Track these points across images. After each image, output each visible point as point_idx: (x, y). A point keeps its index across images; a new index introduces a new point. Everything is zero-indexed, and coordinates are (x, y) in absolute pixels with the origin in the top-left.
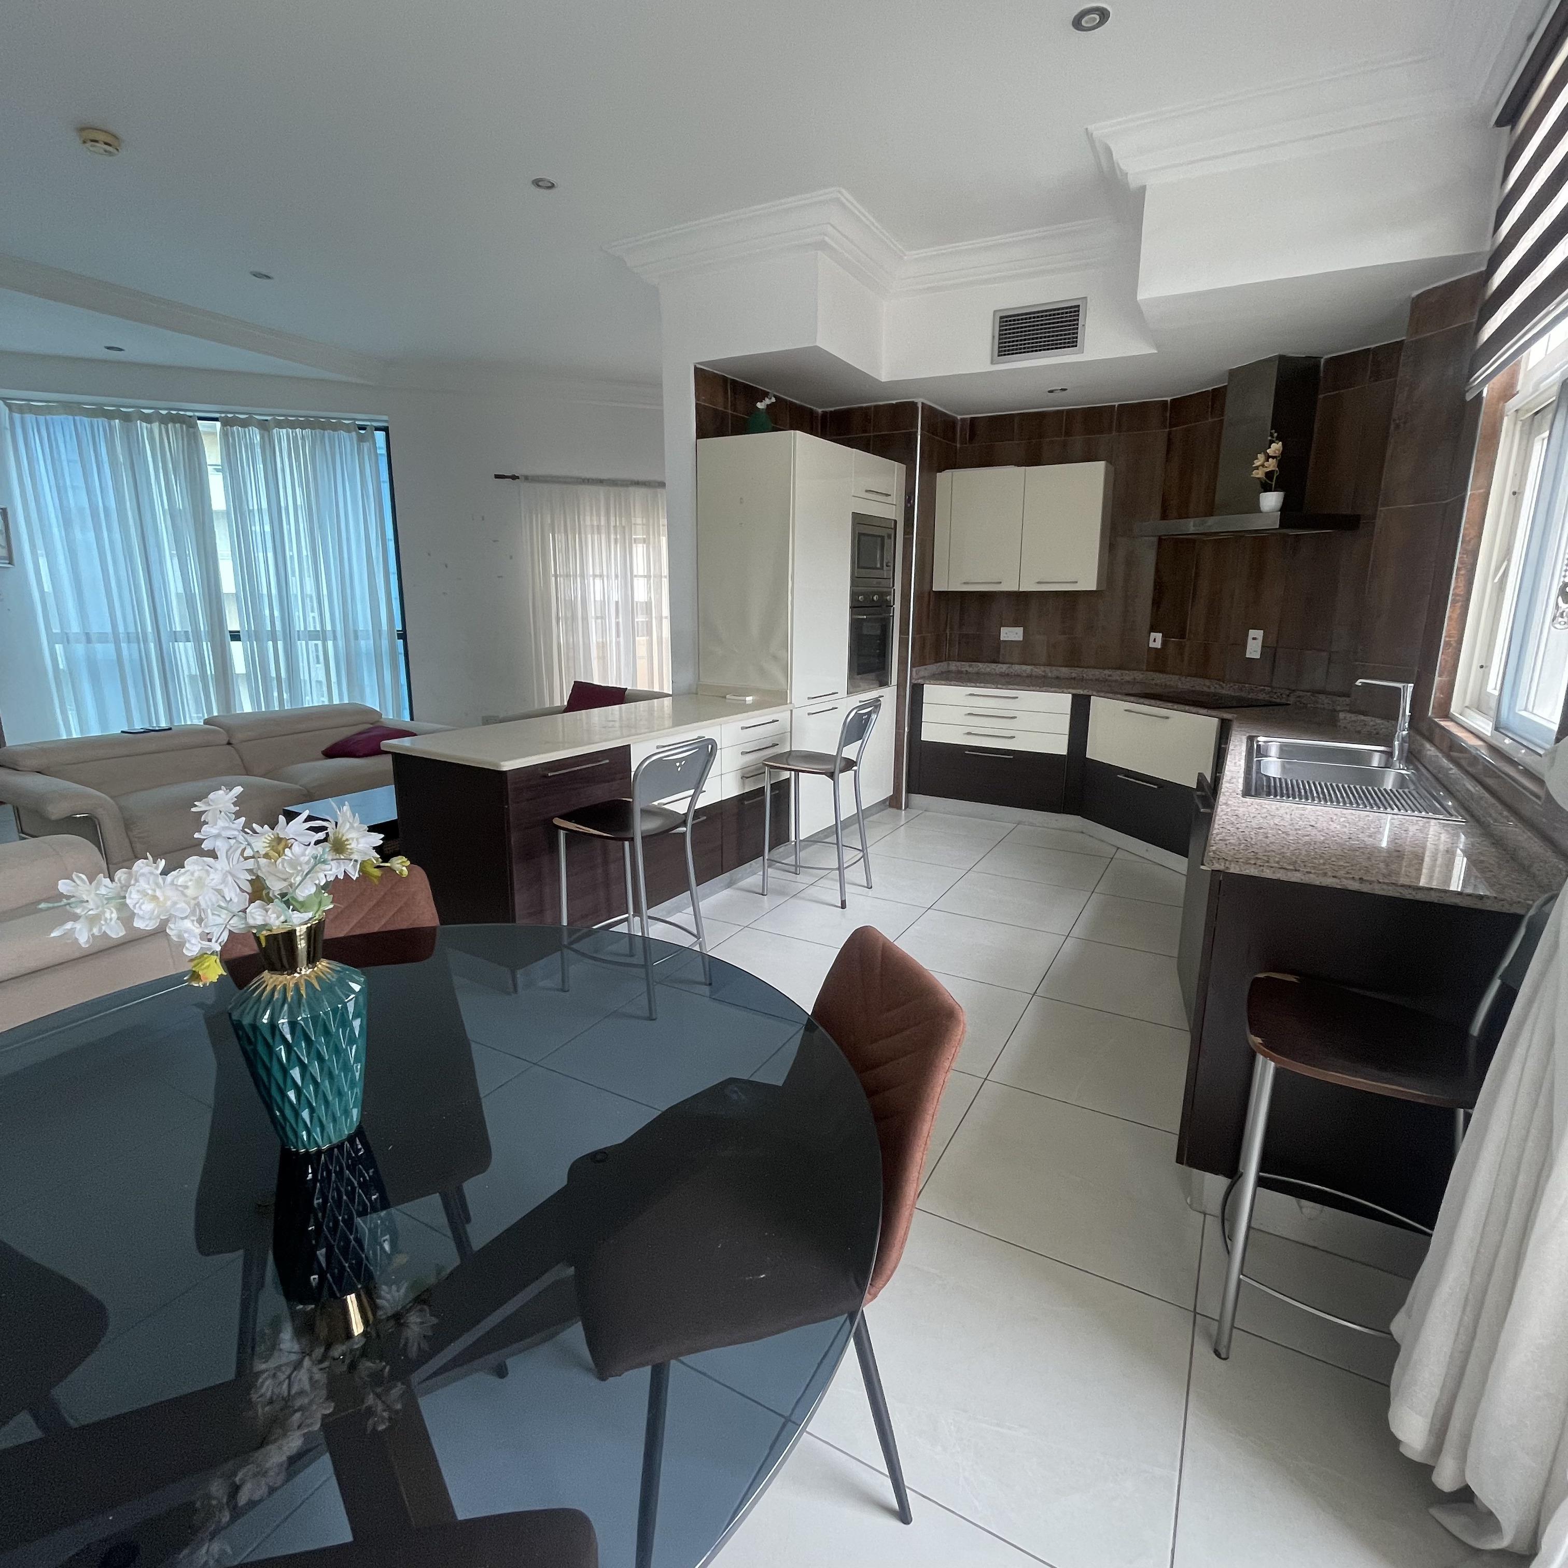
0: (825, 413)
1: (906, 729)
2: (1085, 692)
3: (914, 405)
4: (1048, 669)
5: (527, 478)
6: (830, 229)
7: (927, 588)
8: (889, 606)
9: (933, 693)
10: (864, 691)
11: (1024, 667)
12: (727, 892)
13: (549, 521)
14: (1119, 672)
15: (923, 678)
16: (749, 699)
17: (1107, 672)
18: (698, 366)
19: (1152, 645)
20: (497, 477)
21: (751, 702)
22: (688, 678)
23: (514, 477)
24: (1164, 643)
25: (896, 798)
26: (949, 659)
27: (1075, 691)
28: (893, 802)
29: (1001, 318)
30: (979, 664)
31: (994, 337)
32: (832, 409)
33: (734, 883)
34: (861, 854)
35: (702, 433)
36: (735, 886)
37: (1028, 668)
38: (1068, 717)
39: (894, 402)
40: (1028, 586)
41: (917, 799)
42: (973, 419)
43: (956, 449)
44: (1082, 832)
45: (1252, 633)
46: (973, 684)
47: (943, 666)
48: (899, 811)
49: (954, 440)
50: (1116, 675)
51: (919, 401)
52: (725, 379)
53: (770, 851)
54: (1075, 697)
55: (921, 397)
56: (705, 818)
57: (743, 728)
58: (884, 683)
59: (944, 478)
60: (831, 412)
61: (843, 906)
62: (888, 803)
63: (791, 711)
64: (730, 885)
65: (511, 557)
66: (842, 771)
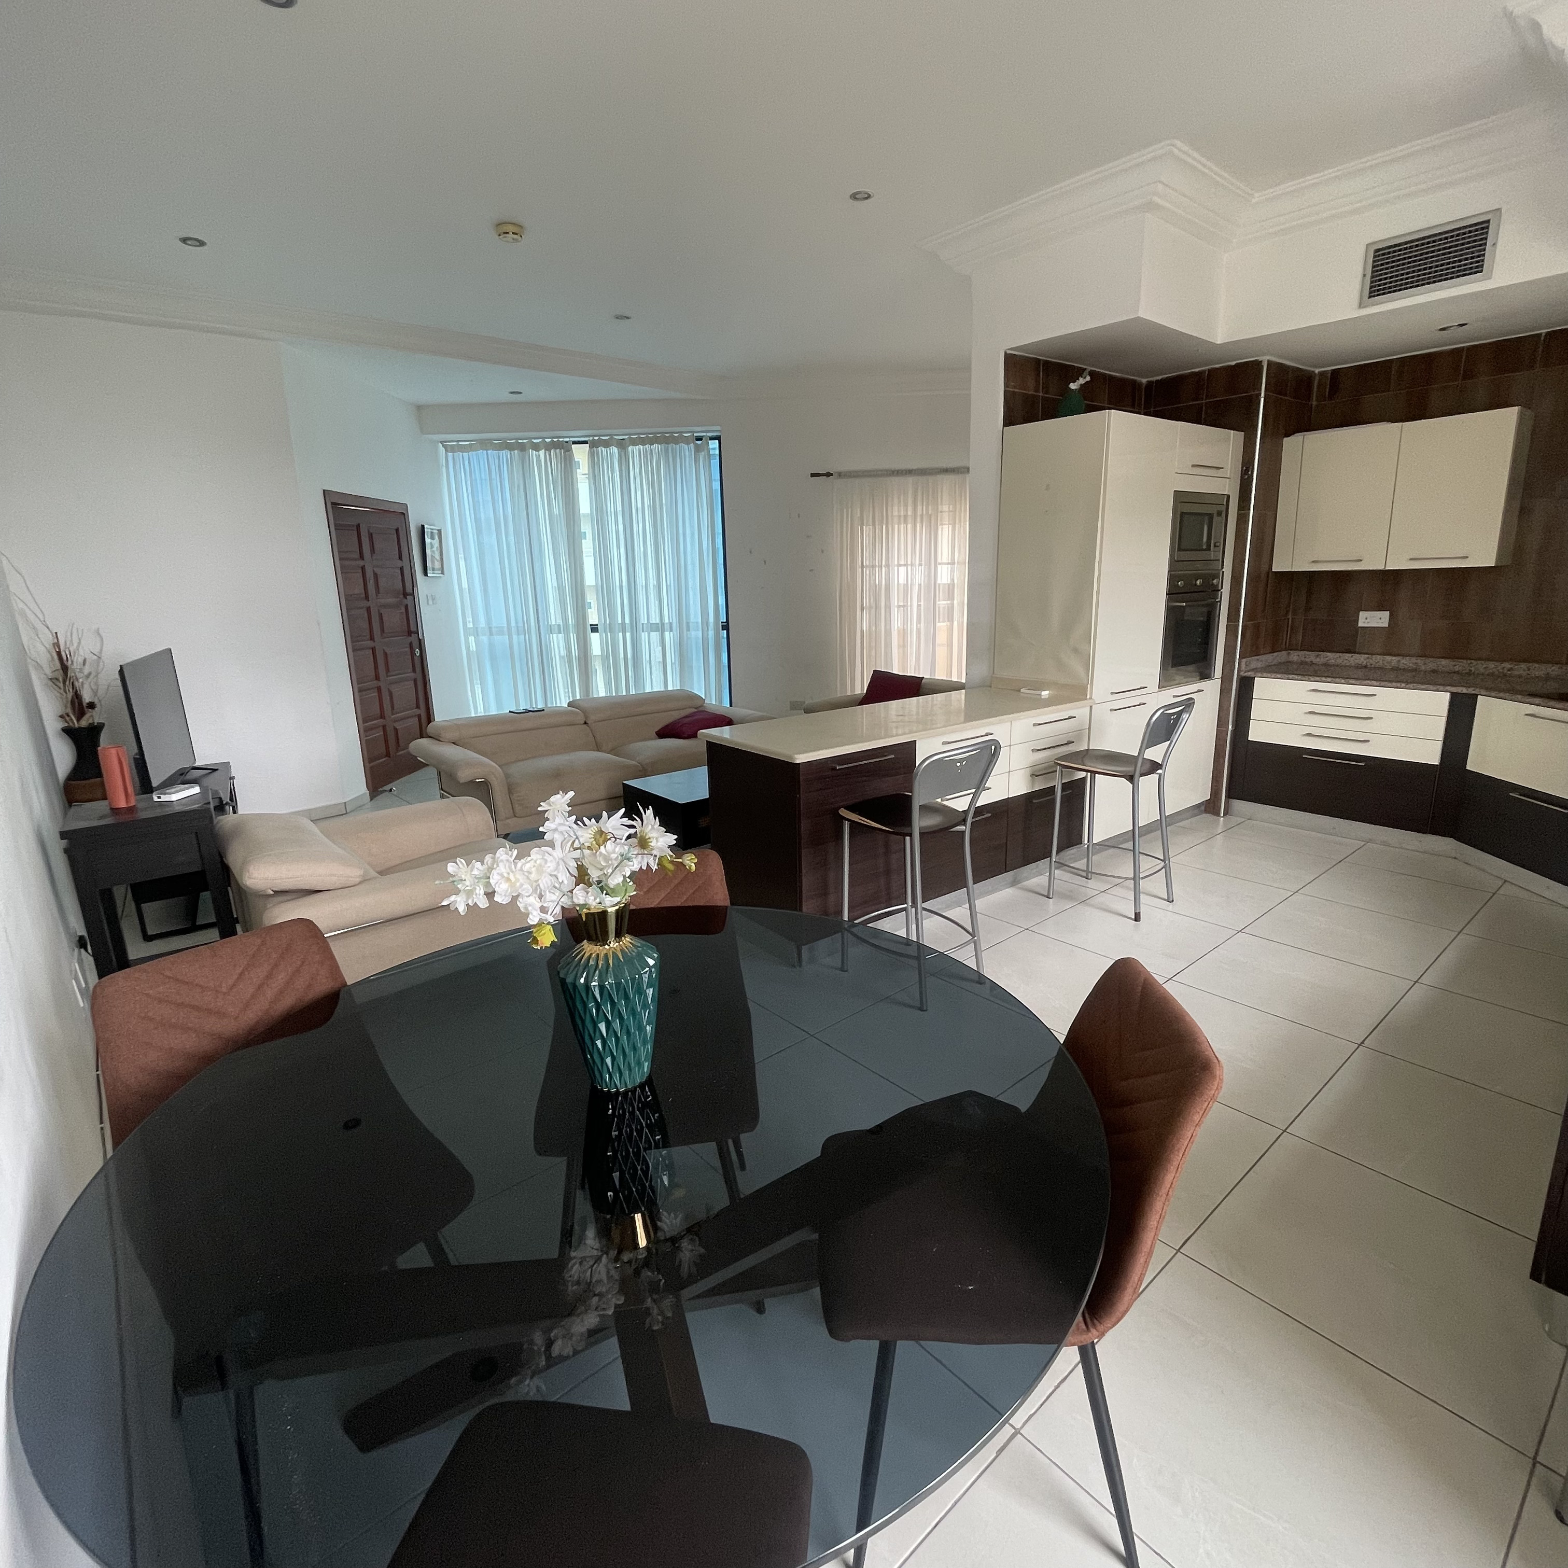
0: (1150, 383)
1: (1230, 727)
2: (1471, 691)
3: (1258, 364)
4: (1420, 661)
5: (840, 475)
7: (1265, 568)
8: (1216, 590)
9: (1264, 687)
10: (1179, 684)
11: (1388, 658)
12: (1009, 892)
13: (859, 515)
14: (1523, 666)
15: (1255, 670)
16: (1045, 693)
17: (1507, 665)
18: (1008, 352)
20: (813, 475)
21: (1047, 697)
22: (982, 670)
23: (828, 475)
25: (1214, 802)
26: (1290, 648)
27: (1455, 690)
28: (1210, 807)
29: (1377, 251)
30: (1329, 654)
31: (1364, 275)
32: (1159, 378)
33: (1019, 882)
34: (1163, 864)
35: (1009, 421)
36: (1019, 885)
37: (1393, 660)
38: (1444, 721)
39: (1233, 363)
40: (1398, 562)
41: (1239, 805)
42: (1334, 372)
43: (1311, 407)
44: (1455, 858)
46: (1318, 679)
47: (1281, 656)
48: (1215, 817)
49: (1309, 397)
50: (1521, 669)
51: (1265, 359)
52: (1038, 361)
53: (1058, 852)
54: (1453, 695)
55: (1264, 354)
56: (990, 815)
57: (1035, 725)
58: (1205, 675)
59: (1291, 444)
60: (1157, 381)
61: (1137, 918)
62: (1203, 808)
63: (1091, 707)
64: (1014, 883)
65: (823, 551)
66: (1142, 775)
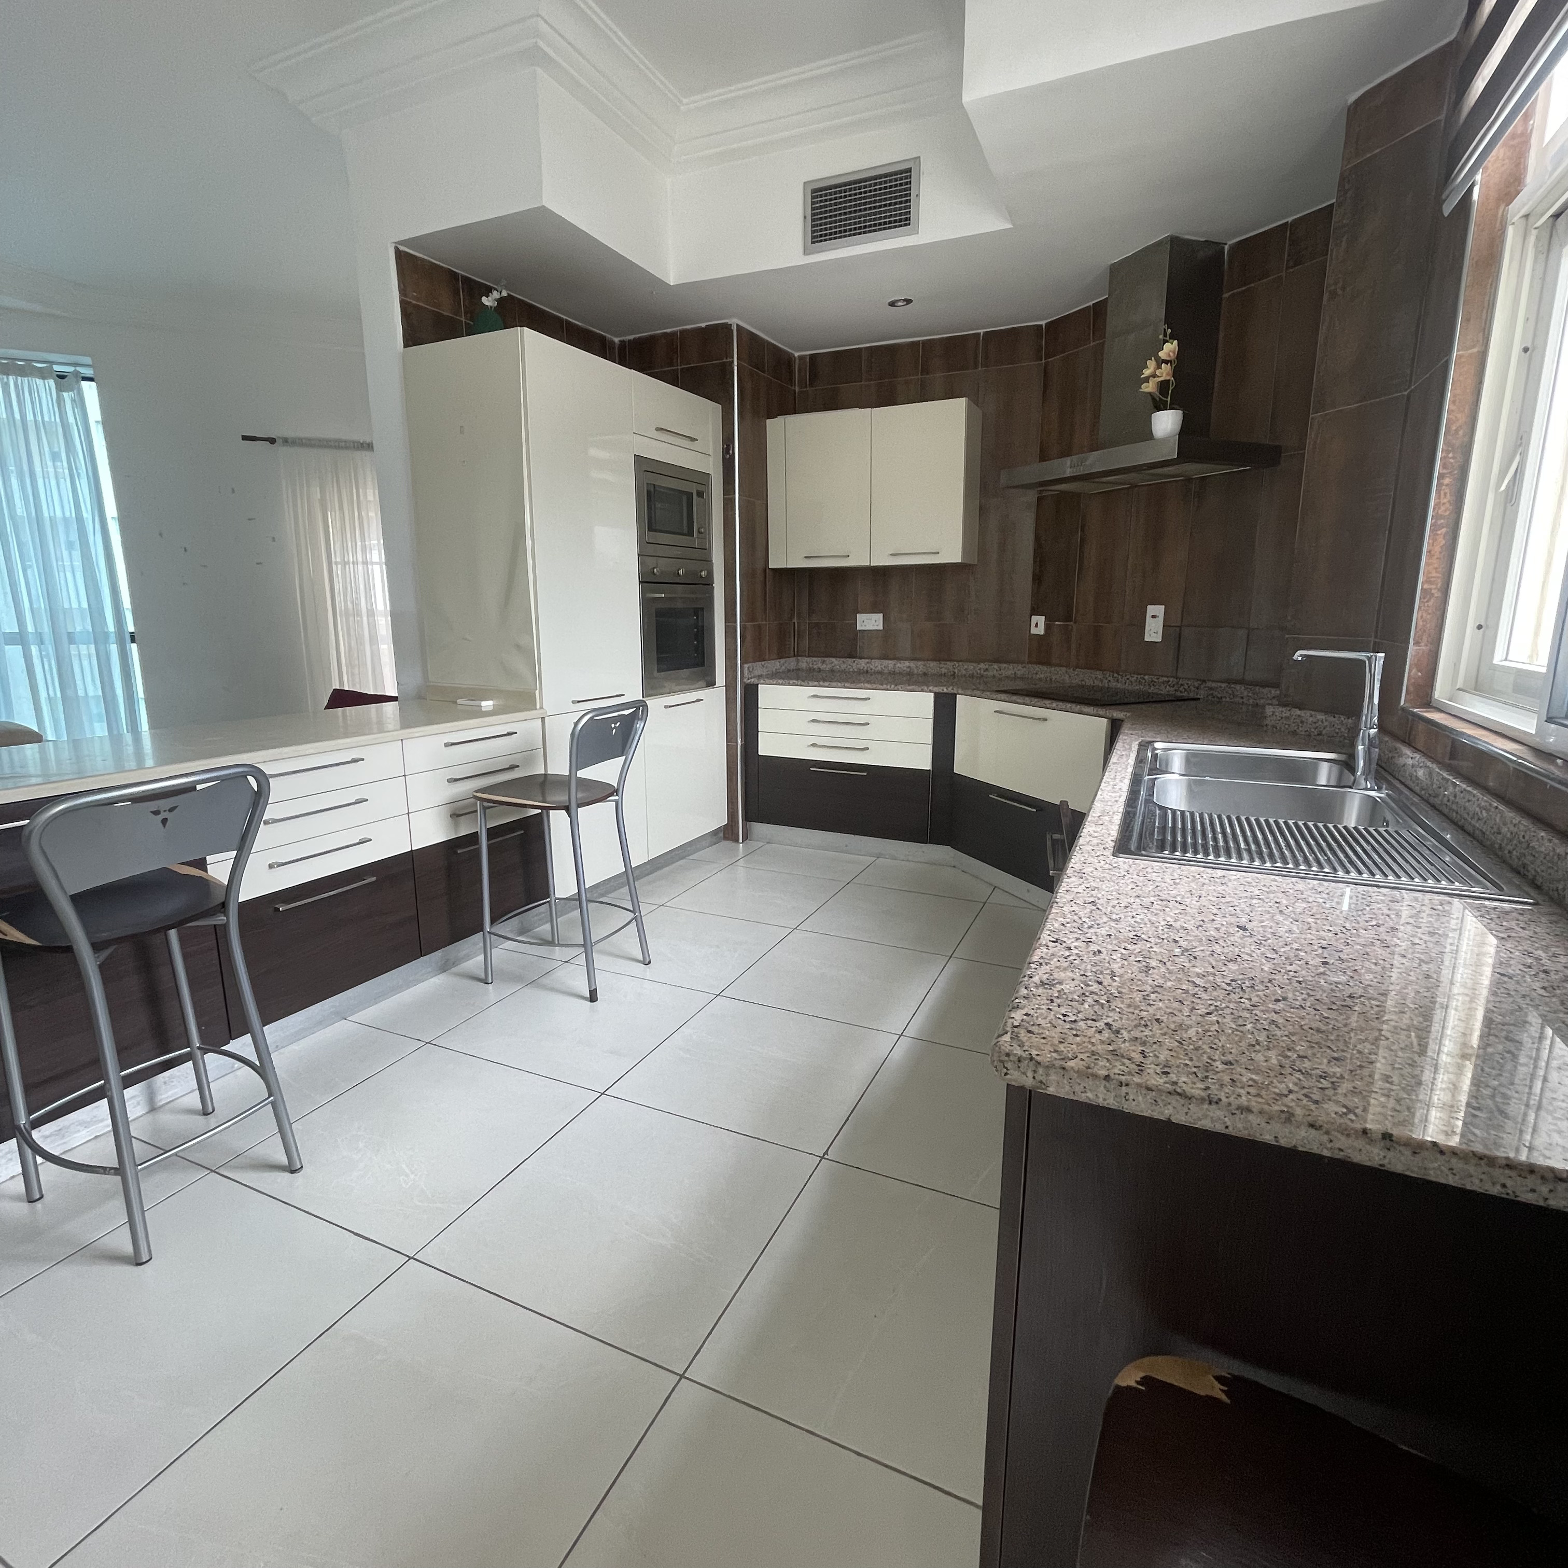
0: (622, 343)
1: (739, 741)
2: (950, 690)
3: (727, 327)
4: (912, 664)
6: (544, 27)
7: (760, 566)
8: (708, 583)
9: (768, 694)
10: (671, 692)
11: (885, 662)
12: (436, 982)
14: (996, 666)
15: (760, 677)
16: (487, 705)
17: (982, 666)
18: (402, 248)
19: (1034, 631)
20: (245, 438)
21: (492, 708)
22: (415, 680)
23: (272, 441)
24: (1048, 627)
25: (732, 826)
26: (797, 655)
27: (937, 689)
28: (728, 833)
29: (814, 191)
30: (833, 660)
31: (805, 217)
32: (631, 337)
33: (454, 964)
34: (632, 915)
35: (412, 338)
36: (454, 970)
37: (890, 664)
38: (931, 722)
39: (703, 325)
40: (881, 560)
41: (760, 829)
42: (813, 357)
43: (795, 393)
44: (954, 867)
45: (1152, 609)
46: (816, 683)
47: (791, 663)
48: (734, 844)
49: (791, 381)
50: (994, 670)
51: (734, 322)
52: (454, 275)
53: (493, 921)
54: (937, 696)
55: (730, 317)
56: (374, 879)
57: (447, 745)
59: (775, 426)
60: (629, 341)
61: (593, 997)
62: (721, 835)
63: (543, 719)
64: (444, 968)
65: (274, 539)
66: (579, 806)
